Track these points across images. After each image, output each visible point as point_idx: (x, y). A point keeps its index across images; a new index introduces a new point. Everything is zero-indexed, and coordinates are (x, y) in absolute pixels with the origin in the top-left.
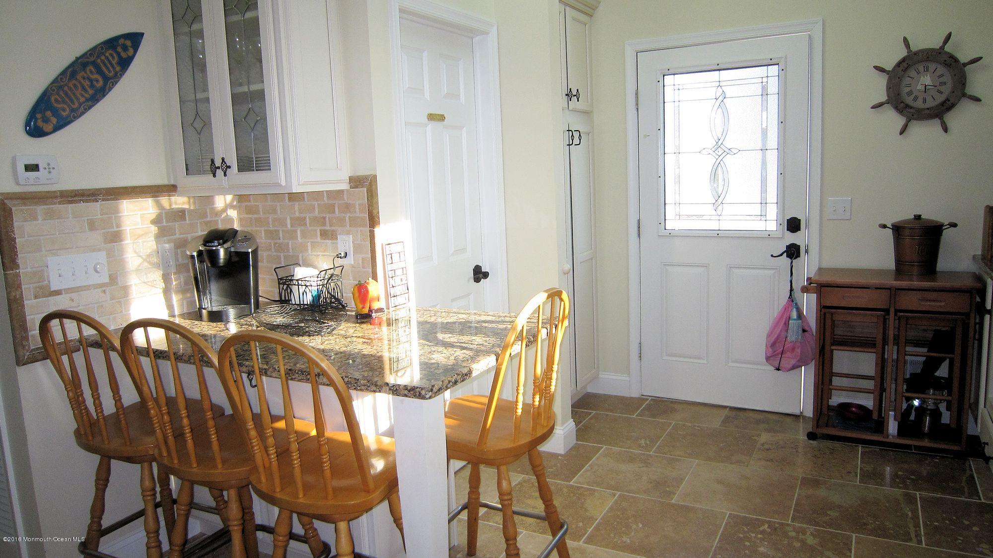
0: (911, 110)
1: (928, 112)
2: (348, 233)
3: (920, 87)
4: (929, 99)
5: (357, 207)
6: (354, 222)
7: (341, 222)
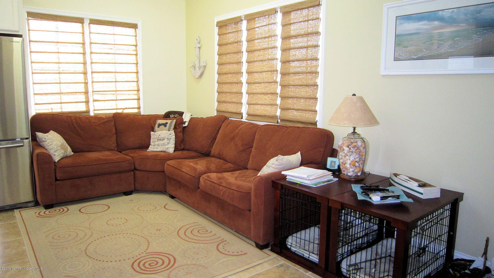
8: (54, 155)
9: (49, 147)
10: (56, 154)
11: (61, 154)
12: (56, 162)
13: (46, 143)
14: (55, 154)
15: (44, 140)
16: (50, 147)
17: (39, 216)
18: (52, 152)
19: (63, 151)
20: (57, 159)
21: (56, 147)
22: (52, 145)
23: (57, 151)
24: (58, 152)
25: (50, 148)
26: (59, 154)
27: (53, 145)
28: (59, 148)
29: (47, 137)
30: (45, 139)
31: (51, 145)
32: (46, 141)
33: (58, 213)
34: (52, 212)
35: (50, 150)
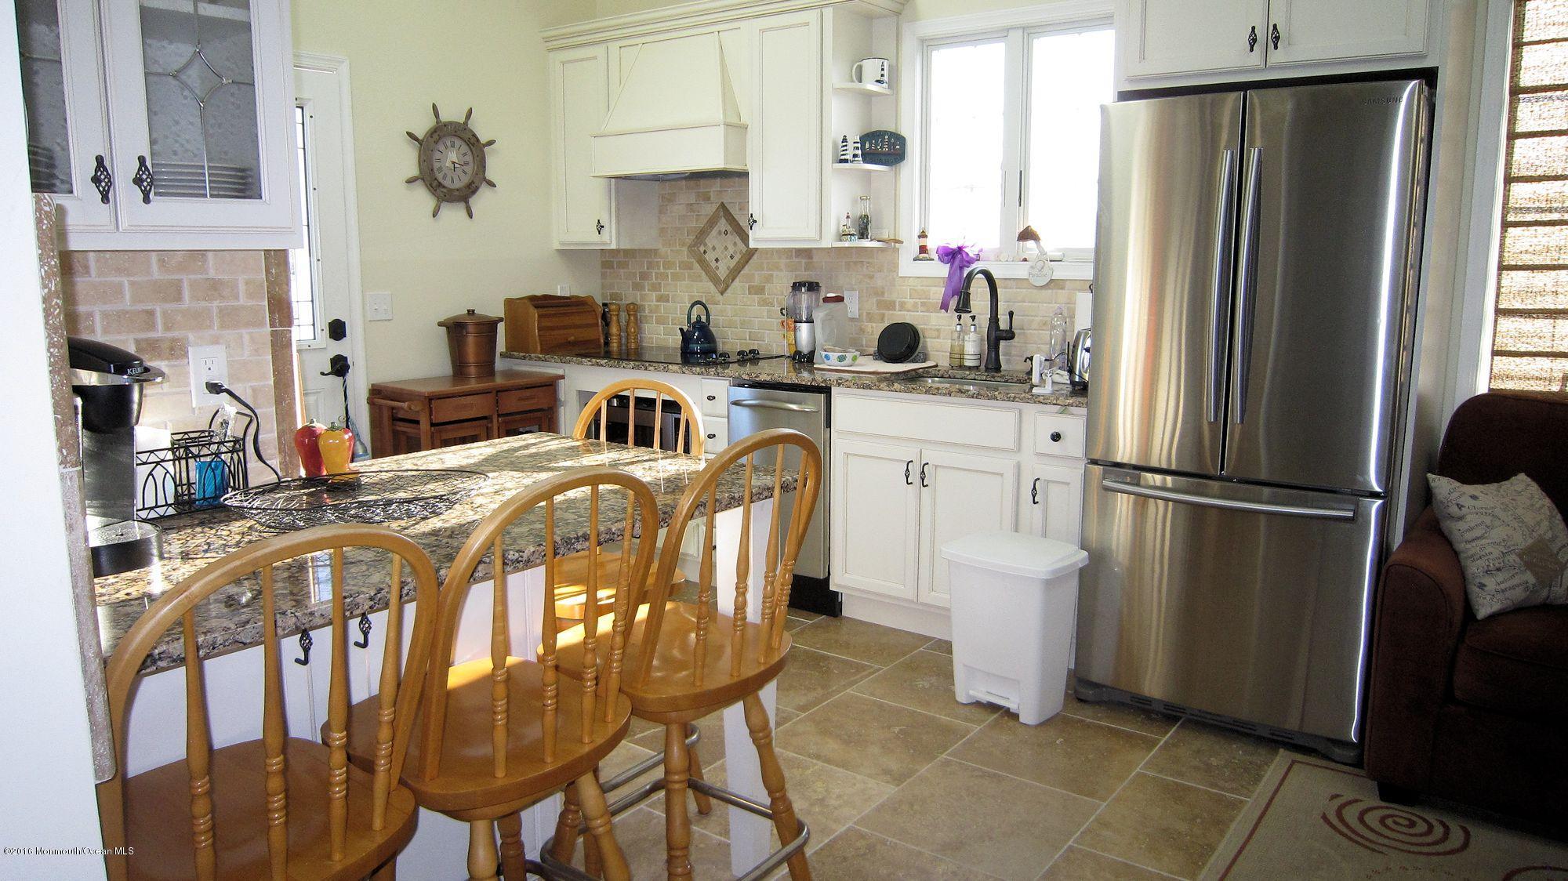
0: (445, 190)
1: (457, 193)
2: (215, 341)
3: (448, 164)
4: (456, 180)
5: (242, 287)
6: (231, 318)
7: (199, 320)
8: (1482, 586)
9: (1468, 546)
10: (1491, 583)
11: (1513, 588)
12: (1477, 621)
13: (1462, 525)
14: (1483, 581)
15: (1454, 510)
16: (1472, 549)
17: (1335, 821)
18: (1474, 570)
19: (1530, 578)
20: (1485, 607)
21: (1496, 553)
22: (1483, 541)
23: (1499, 569)
24: (1500, 576)
25: (1470, 553)
26: (1503, 586)
27: (1487, 541)
28: (1513, 558)
29: (1467, 502)
30: (1460, 507)
31: (1477, 538)
32: (1461, 518)
33: (1414, 840)
34: (1395, 823)
35: (1469, 562)
